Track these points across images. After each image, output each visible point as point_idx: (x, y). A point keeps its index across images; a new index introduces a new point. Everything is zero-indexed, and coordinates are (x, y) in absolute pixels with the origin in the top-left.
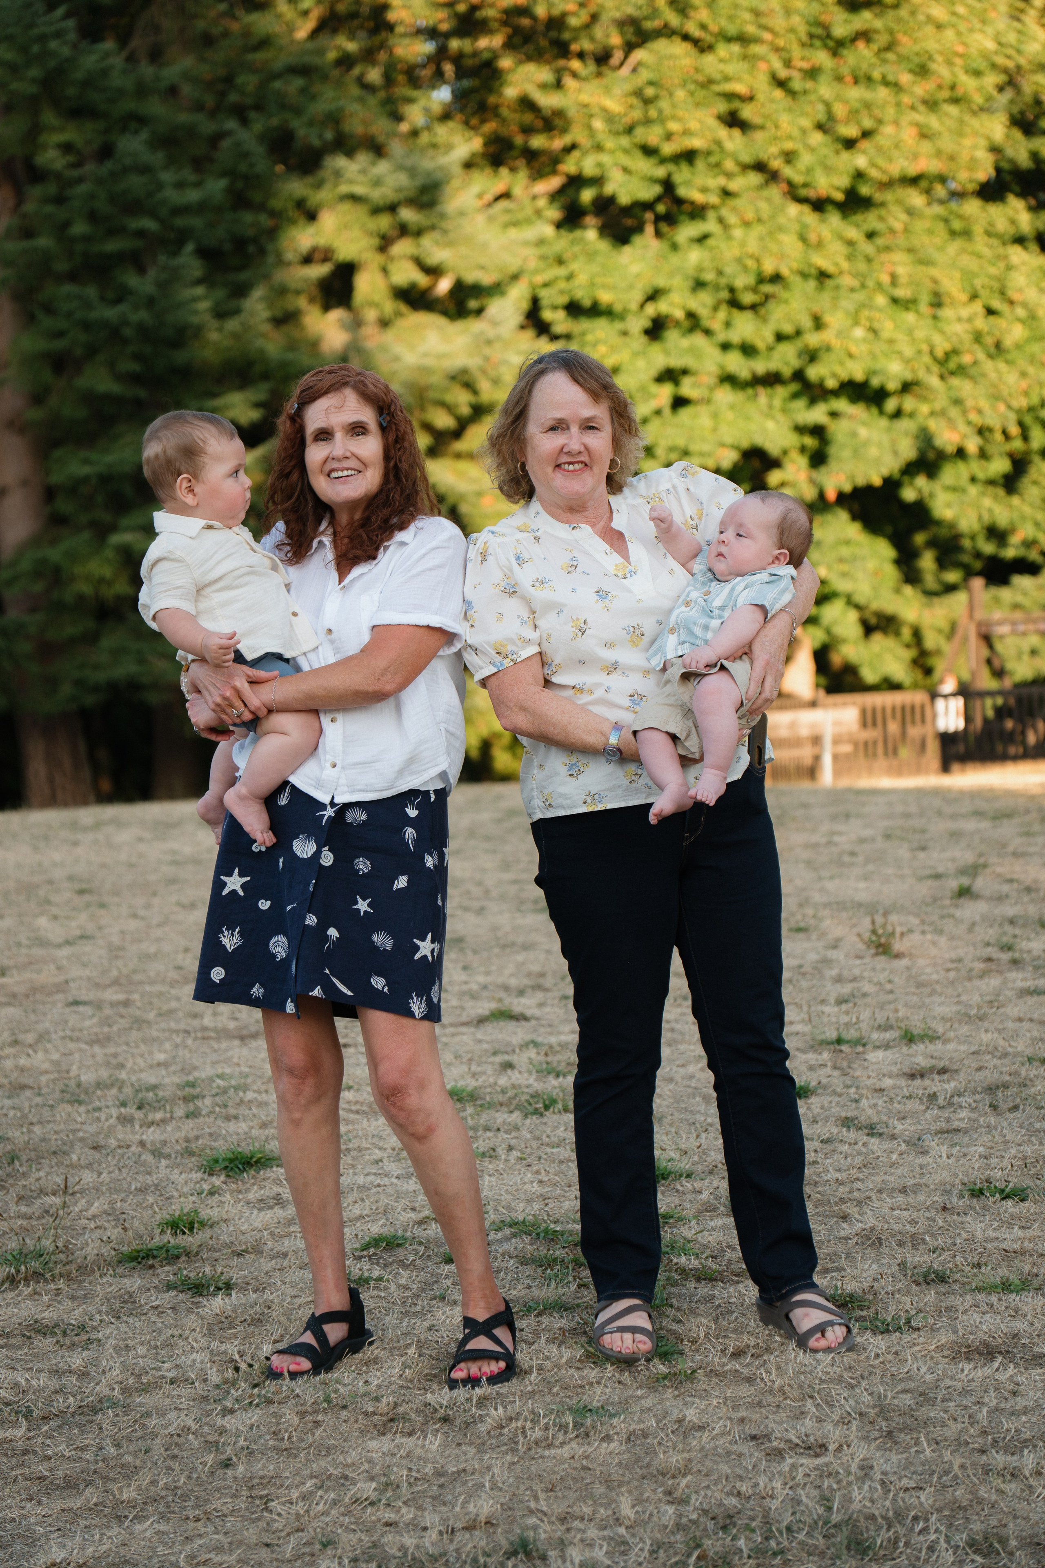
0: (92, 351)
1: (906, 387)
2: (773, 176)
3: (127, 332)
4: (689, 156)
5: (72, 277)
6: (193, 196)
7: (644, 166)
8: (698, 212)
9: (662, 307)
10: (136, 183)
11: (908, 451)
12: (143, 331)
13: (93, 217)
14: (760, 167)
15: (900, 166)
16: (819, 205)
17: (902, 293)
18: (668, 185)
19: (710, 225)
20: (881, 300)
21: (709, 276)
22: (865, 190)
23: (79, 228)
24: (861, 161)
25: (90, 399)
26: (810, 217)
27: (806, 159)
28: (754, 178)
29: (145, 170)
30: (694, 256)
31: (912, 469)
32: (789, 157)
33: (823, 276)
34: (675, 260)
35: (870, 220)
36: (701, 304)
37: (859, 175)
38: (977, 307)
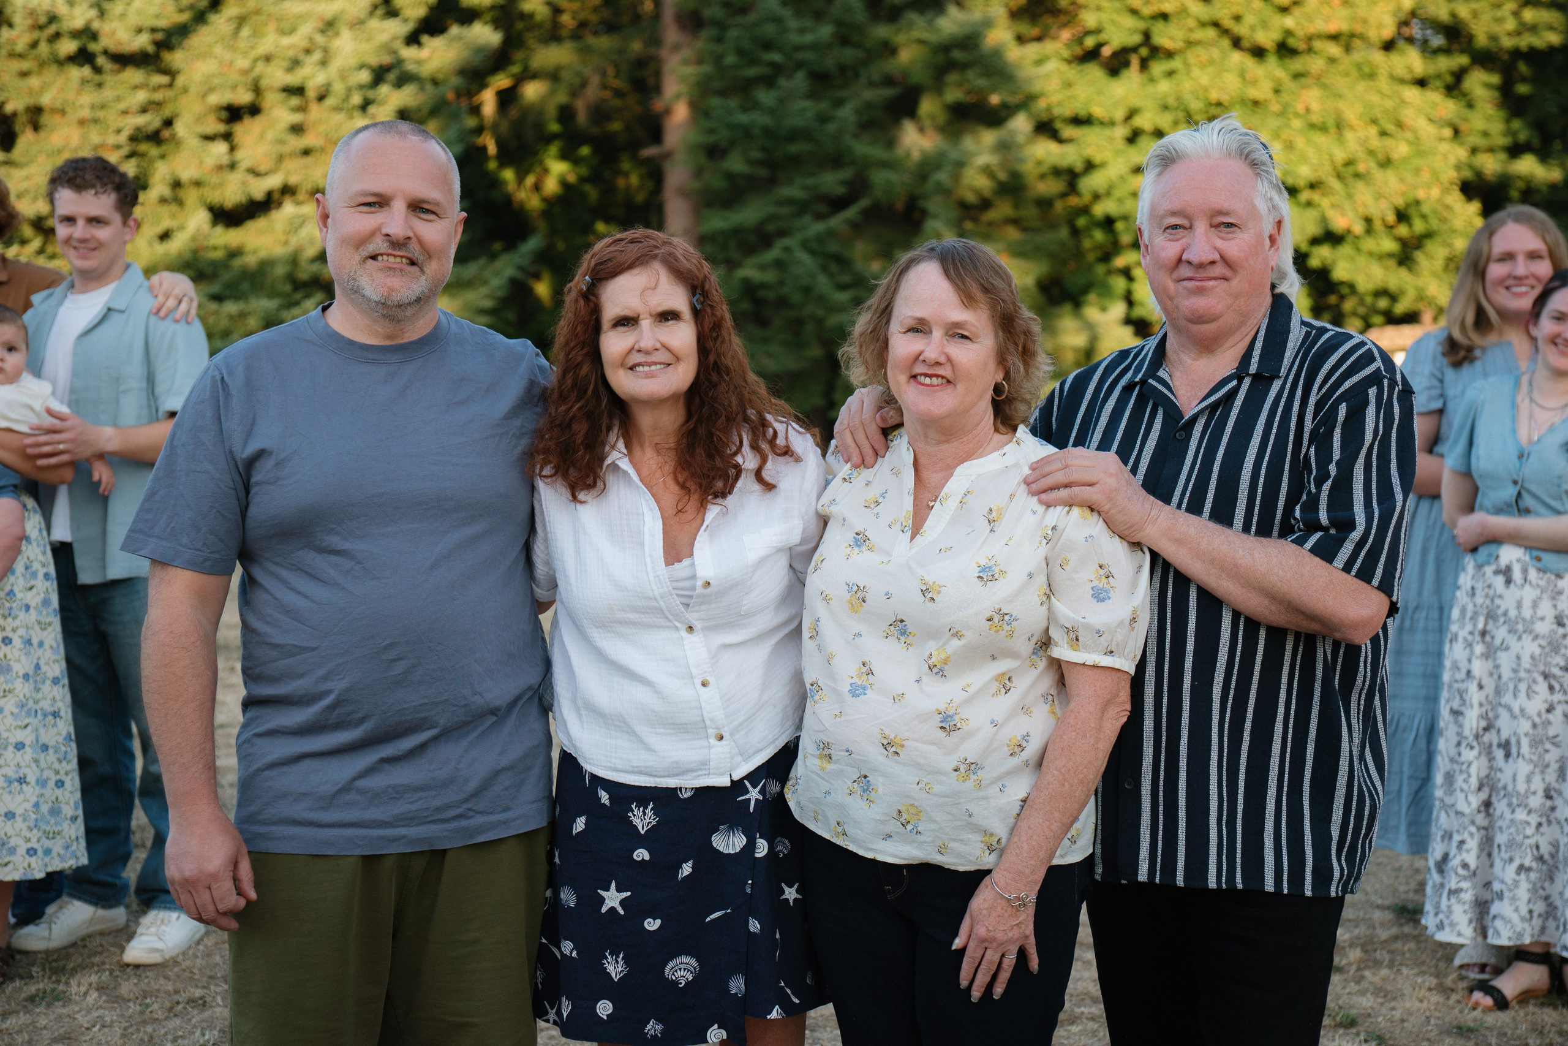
0: (732, 143)
1: (1312, 186)
2: (1225, 32)
3: (756, 132)
4: (1164, 16)
5: (723, 93)
6: (809, 38)
7: (1129, 22)
8: (1170, 54)
9: (1139, 121)
10: (769, 29)
11: (1313, 229)
12: (767, 132)
13: (740, 52)
14: (1216, 24)
15: (1321, 25)
16: (1258, 53)
17: (1315, 118)
18: (1147, 36)
19: (1176, 63)
20: (1297, 123)
21: (1171, 101)
22: (1292, 42)
23: (730, 59)
24: (1289, 22)
25: (730, 176)
26: (1249, 62)
27: (1249, 19)
28: (1211, 33)
29: (778, 20)
30: (1164, 87)
31: (1315, 241)
32: (1237, 18)
33: (1256, 103)
34: (1150, 89)
35: (1297, 64)
36: (1164, 121)
37: (1289, 33)
38: (1373, 131)
